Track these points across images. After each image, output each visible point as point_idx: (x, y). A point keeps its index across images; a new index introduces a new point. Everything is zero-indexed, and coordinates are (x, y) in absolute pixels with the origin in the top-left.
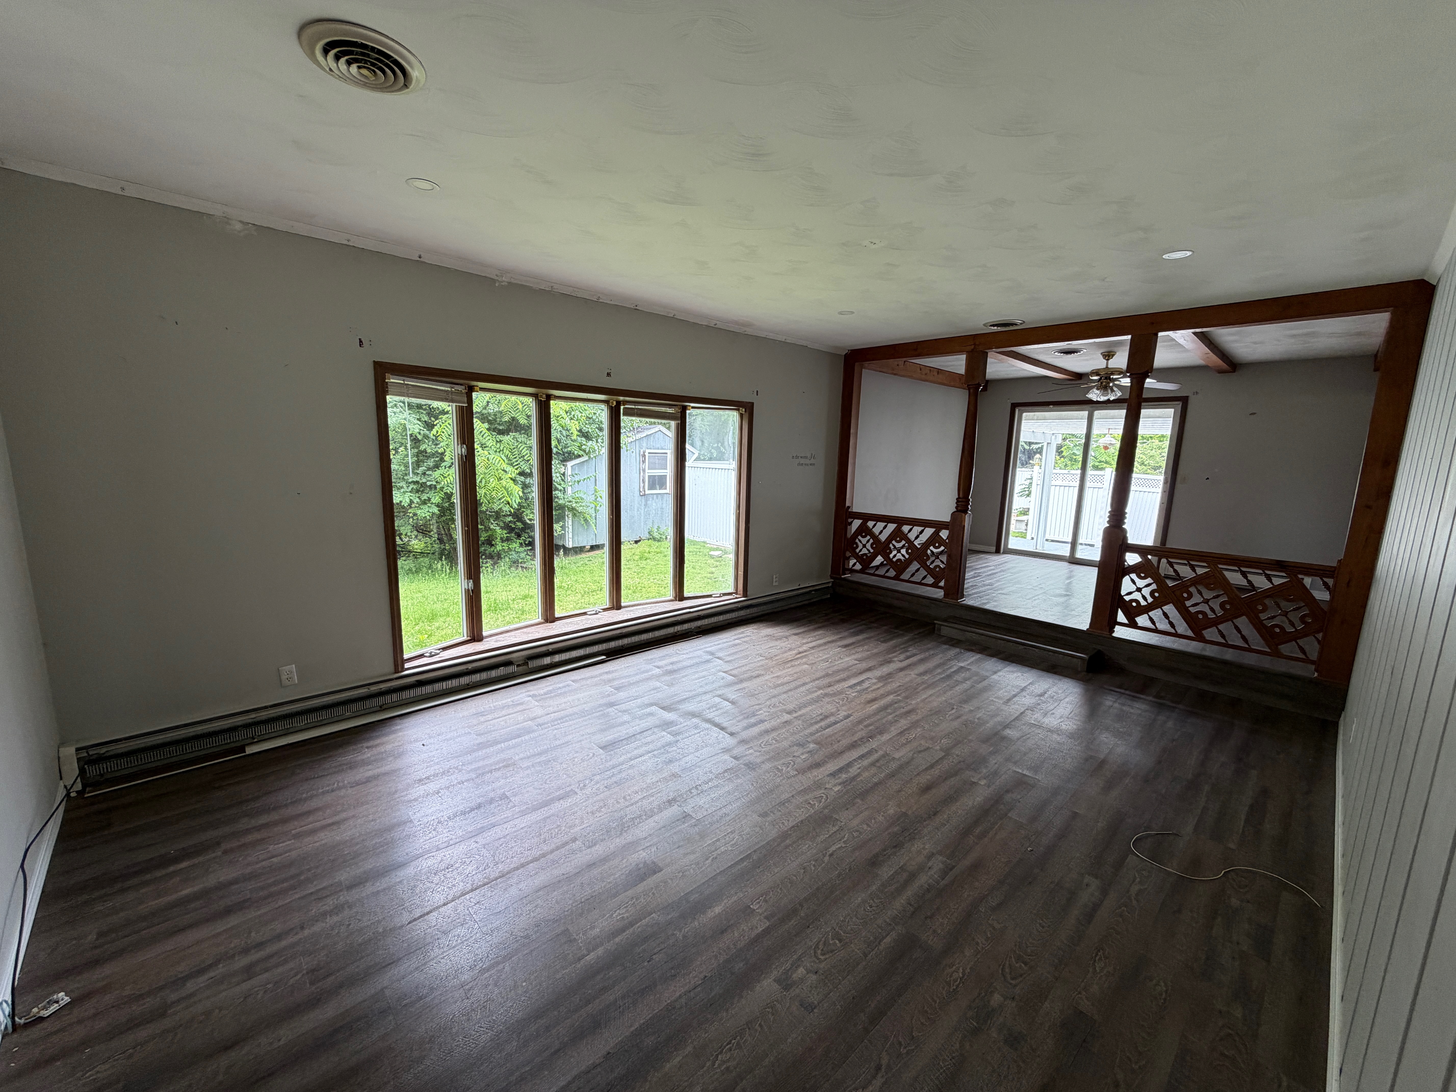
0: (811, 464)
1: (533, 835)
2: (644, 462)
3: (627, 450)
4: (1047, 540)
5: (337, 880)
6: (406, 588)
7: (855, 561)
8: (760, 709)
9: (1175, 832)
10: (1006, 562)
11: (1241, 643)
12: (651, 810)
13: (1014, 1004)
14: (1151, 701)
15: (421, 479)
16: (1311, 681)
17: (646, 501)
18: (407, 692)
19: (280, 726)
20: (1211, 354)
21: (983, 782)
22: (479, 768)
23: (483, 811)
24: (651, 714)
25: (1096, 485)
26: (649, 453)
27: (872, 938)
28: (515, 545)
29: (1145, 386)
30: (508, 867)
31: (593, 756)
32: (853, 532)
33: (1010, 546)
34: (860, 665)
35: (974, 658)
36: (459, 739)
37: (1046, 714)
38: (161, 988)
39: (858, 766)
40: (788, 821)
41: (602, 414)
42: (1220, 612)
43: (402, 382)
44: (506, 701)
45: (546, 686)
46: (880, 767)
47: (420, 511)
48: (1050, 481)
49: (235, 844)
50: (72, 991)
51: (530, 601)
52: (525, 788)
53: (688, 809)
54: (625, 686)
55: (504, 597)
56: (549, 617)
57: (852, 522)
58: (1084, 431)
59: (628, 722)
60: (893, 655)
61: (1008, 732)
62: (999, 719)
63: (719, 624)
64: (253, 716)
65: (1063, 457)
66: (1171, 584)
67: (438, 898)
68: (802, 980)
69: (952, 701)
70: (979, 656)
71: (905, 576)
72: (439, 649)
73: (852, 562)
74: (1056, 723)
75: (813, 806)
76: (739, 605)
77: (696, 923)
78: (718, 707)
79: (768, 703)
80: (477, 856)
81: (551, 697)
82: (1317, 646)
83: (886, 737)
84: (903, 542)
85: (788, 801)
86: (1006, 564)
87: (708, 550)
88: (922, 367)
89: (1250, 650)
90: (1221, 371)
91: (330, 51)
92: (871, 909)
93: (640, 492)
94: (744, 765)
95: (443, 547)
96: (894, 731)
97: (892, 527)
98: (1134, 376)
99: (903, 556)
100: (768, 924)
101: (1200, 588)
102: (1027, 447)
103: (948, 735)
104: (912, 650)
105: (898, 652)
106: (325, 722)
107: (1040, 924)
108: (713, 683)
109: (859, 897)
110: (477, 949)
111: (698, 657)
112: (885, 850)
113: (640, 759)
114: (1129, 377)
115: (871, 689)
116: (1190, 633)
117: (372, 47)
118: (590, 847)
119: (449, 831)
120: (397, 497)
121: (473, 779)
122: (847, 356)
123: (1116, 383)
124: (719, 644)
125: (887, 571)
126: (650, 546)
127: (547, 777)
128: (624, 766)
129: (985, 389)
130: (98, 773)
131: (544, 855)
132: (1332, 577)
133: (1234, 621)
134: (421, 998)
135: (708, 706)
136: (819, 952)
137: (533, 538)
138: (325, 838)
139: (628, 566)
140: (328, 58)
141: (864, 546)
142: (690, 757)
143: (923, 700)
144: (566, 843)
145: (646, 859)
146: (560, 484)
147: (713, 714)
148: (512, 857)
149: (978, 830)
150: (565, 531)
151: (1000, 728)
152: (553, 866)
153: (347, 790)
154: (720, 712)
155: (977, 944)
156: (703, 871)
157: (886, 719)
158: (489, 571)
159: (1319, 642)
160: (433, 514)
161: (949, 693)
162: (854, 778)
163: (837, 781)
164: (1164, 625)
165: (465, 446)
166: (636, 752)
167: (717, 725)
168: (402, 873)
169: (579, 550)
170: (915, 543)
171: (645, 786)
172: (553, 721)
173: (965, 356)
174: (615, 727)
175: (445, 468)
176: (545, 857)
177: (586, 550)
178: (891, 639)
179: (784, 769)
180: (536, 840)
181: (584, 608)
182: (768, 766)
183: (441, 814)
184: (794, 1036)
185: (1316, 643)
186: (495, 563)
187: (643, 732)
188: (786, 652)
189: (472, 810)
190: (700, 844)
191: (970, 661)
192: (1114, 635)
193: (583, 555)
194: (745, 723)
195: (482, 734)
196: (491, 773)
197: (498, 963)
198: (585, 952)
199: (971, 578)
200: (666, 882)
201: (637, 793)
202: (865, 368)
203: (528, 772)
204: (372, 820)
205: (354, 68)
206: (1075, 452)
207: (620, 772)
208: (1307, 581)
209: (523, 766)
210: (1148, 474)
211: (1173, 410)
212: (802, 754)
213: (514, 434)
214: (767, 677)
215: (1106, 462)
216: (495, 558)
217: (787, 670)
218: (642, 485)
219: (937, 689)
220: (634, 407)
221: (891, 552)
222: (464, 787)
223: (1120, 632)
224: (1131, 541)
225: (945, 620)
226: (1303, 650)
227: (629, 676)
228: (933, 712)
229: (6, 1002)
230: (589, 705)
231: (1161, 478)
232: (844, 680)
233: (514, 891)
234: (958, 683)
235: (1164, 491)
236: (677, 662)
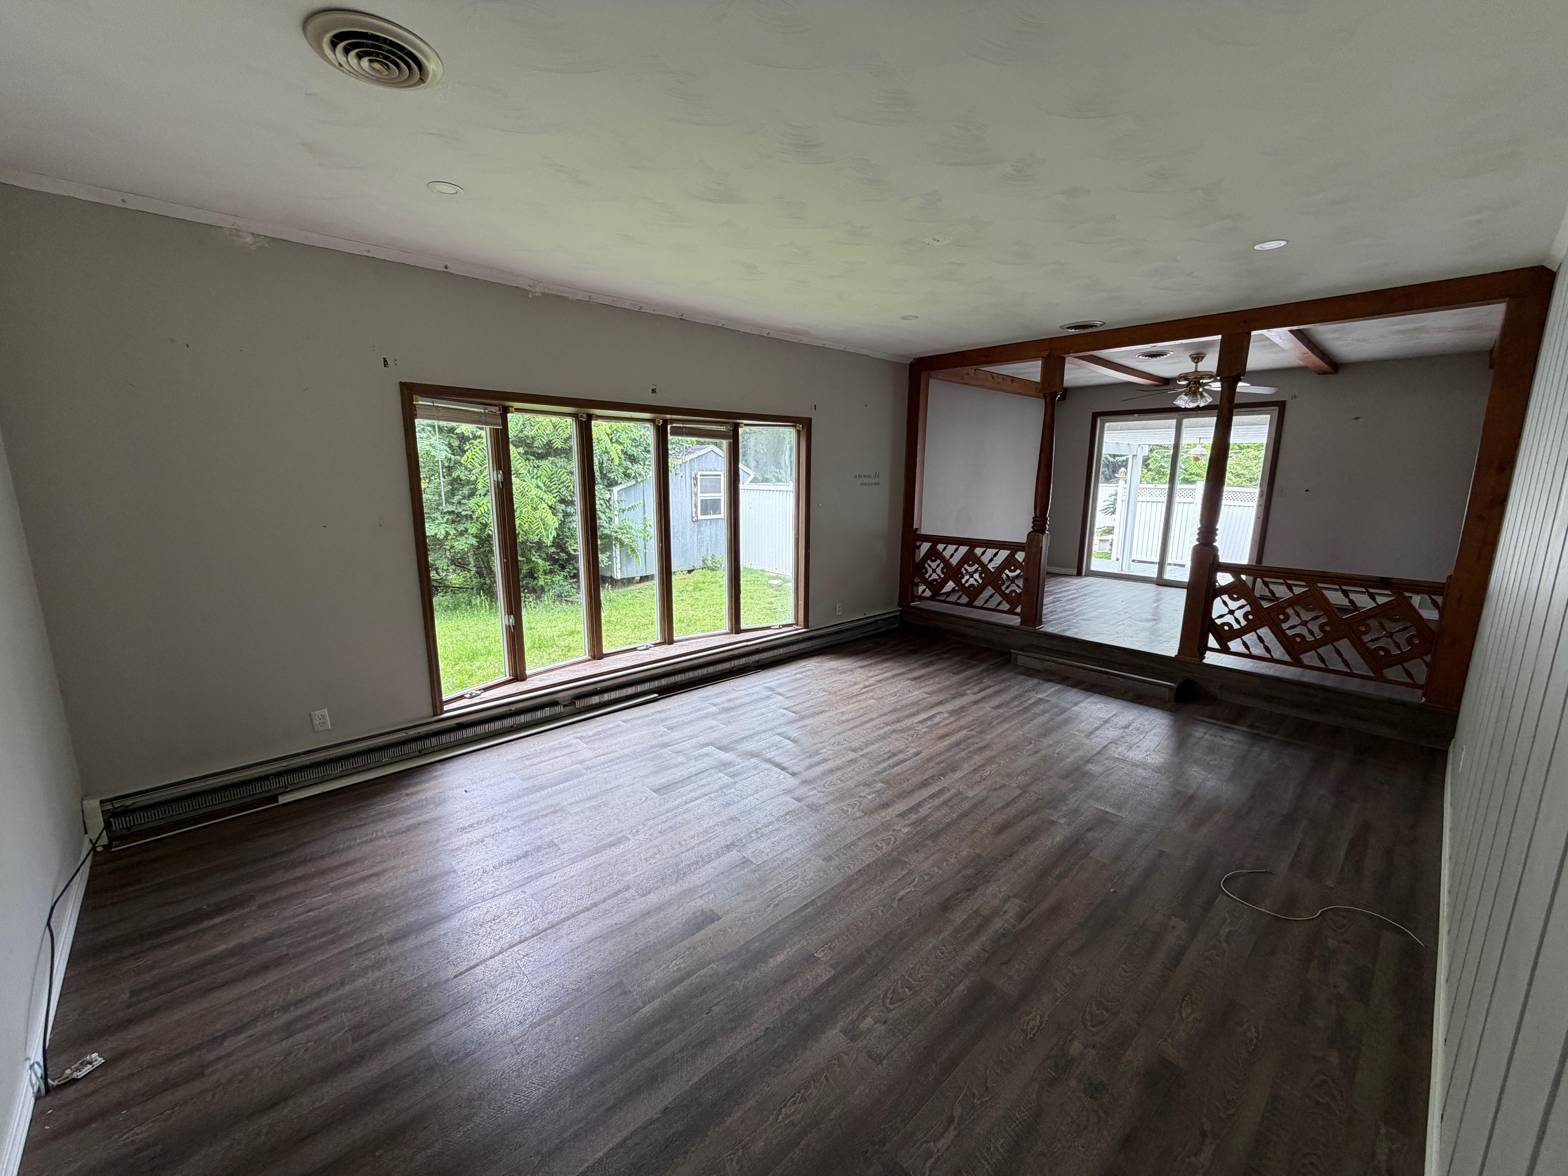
0: (875, 484)
1: (584, 883)
2: (696, 485)
3: (676, 475)
4: (1133, 561)
5: (377, 934)
6: (443, 626)
7: (925, 587)
8: (824, 747)
9: (1268, 870)
10: (1088, 586)
11: (1341, 667)
12: (709, 856)
13: (1094, 1052)
14: (1244, 732)
15: (456, 509)
16: (1421, 707)
17: (699, 527)
18: (447, 736)
19: (314, 774)
20: (1311, 354)
21: (1062, 821)
22: (525, 814)
23: (530, 859)
24: (707, 755)
25: (1186, 500)
26: (701, 475)
27: (943, 986)
28: (557, 578)
29: (1237, 390)
30: (558, 917)
31: (646, 800)
32: (921, 556)
33: (1093, 568)
34: (931, 699)
35: (1054, 689)
36: (504, 784)
37: (1131, 747)
38: (198, 1048)
39: (929, 806)
40: (854, 864)
41: (647, 434)
42: (1319, 635)
43: (432, 404)
44: (553, 743)
45: (595, 727)
46: (952, 807)
47: (457, 543)
48: (1137, 496)
49: (269, 898)
50: (105, 1052)
51: (577, 637)
52: (574, 834)
53: (748, 854)
54: (679, 726)
55: (549, 634)
56: (597, 654)
57: (920, 545)
58: (1172, 442)
59: (683, 764)
60: (968, 686)
61: (1090, 767)
62: (1079, 753)
63: (779, 658)
64: (285, 764)
65: (1149, 470)
66: (1266, 605)
67: (485, 951)
68: (869, 1030)
69: (1030, 735)
70: (1059, 686)
71: (979, 602)
72: (480, 690)
73: (921, 588)
74: (1141, 756)
75: (880, 849)
76: (800, 637)
77: (757, 973)
78: (779, 746)
79: (832, 740)
80: (524, 907)
81: (599, 739)
82: (1425, 669)
83: (958, 775)
84: (976, 566)
85: (854, 844)
86: (1088, 588)
87: (767, 579)
88: (993, 375)
89: (1352, 675)
90: (1322, 373)
91: (338, 44)
92: (942, 956)
93: (692, 517)
94: (807, 806)
95: (483, 581)
96: (967, 767)
97: (963, 549)
98: (1224, 380)
99: (976, 581)
100: (833, 972)
101: (1297, 609)
102: (1111, 459)
103: (1025, 772)
104: (987, 682)
105: (972, 684)
106: (361, 769)
107: (1123, 969)
108: (773, 720)
109: (930, 944)
110: (527, 1003)
111: (757, 693)
112: (957, 893)
113: (696, 802)
114: (1219, 381)
115: (943, 724)
116: (1287, 658)
117: (384, 38)
118: (644, 895)
119: (495, 881)
120: (430, 529)
121: (518, 826)
122: (911, 365)
123: (1206, 387)
124: (778, 680)
125: (959, 598)
126: (704, 575)
127: (598, 822)
128: (679, 810)
129: (1064, 397)
130: (125, 826)
131: (595, 905)
132: (1441, 594)
133: (1335, 644)
134: (468, 1055)
135: (768, 745)
136: (888, 1001)
137: (577, 569)
138: (364, 890)
139: (681, 598)
140: (337, 50)
141: (934, 571)
142: (748, 799)
143: (998, 736)
144: (618, 892)
145: (704, 907)
146: (604, 513)
147: (773, 753)
148: (562, 907)
149: (1056, 872)
150: (613, 562)
151: (1081, 763)
152: (605, 916)
153: (387, 840)
154: (781, 751)
155: (1056, 990)
156: (765, 918)
157: (959, 755)
158: (532, 606)
159: (1427, 665)
160: (472, 545)
161: (1027, 727)
162: (923, 819)
163: (906, 822)
164: (1258, 650)
165: (501, 472)
166: (691, 795)
167: (777, 765)
168: (446, 926)
169: (629, 581)
170: (988, 566)
171: (702, 830)
172: (602, 764)
173: (1040, 362)
174: (668, 769)
175: (480, 496)
176: (596, 906)
177: (635, 581)
178: (965, 670)
179: (850, 810)
180: (587, 889)
181: (635, 643)
182: (832, 807)
183: (486, 863)
184: (863, 1088)
185: (1424, 665)
186: (538, 598)
187: (699, 773)
188: (850, 686)
189: (518, 858)
190: (761, 890)
191: (1049, 692)
192: (1205, 661)
193: (633, 587)
194: (807, 763)
195: (528, 779)
196: (538, 820)
197: (548, 1017)
198: (640, 1004)
199: (1050, 603)
200: (725, 931)
201: (694, 838)
202: (932, 378)
203: (577, 818)
204: (414, 871)
205: (365, 62)
206: (1164, 464)
207: (675, 816)
208: (1416, 600)
209: (571, 812)
210: (1244, 486)
211: (1269, 416)
212: (869, 794)
213: (553, 458)
214: (831, 713)
215: (1197, 475)
216: (538, 592)
217: (852, 706)
218: (694, 510)
219: (1014, 722)
220: (682, 425)
221: (963, 577)
222: (510, 834)
223: (1212, 658)
224: (1222, 560)
225: (1021, 650)
226: (1409, 674)
227: (684, 715)
228: (1009, 747)
229: (38, 1063)
230: (641, 746)
231: (1257, 491)
232: (913, 715)
233: (564, 942)
234: (1037, 715)
235: (1259, 506)
236: (734, 699)
